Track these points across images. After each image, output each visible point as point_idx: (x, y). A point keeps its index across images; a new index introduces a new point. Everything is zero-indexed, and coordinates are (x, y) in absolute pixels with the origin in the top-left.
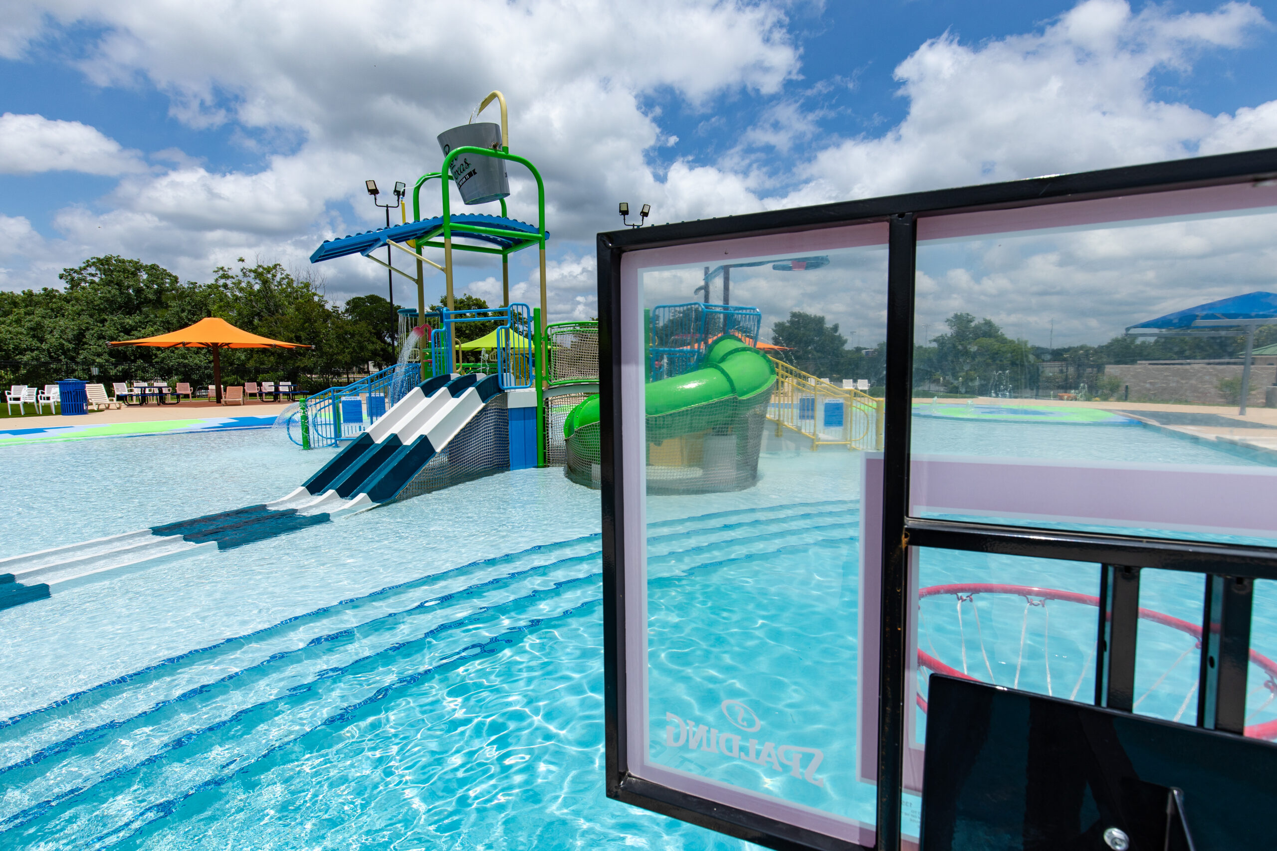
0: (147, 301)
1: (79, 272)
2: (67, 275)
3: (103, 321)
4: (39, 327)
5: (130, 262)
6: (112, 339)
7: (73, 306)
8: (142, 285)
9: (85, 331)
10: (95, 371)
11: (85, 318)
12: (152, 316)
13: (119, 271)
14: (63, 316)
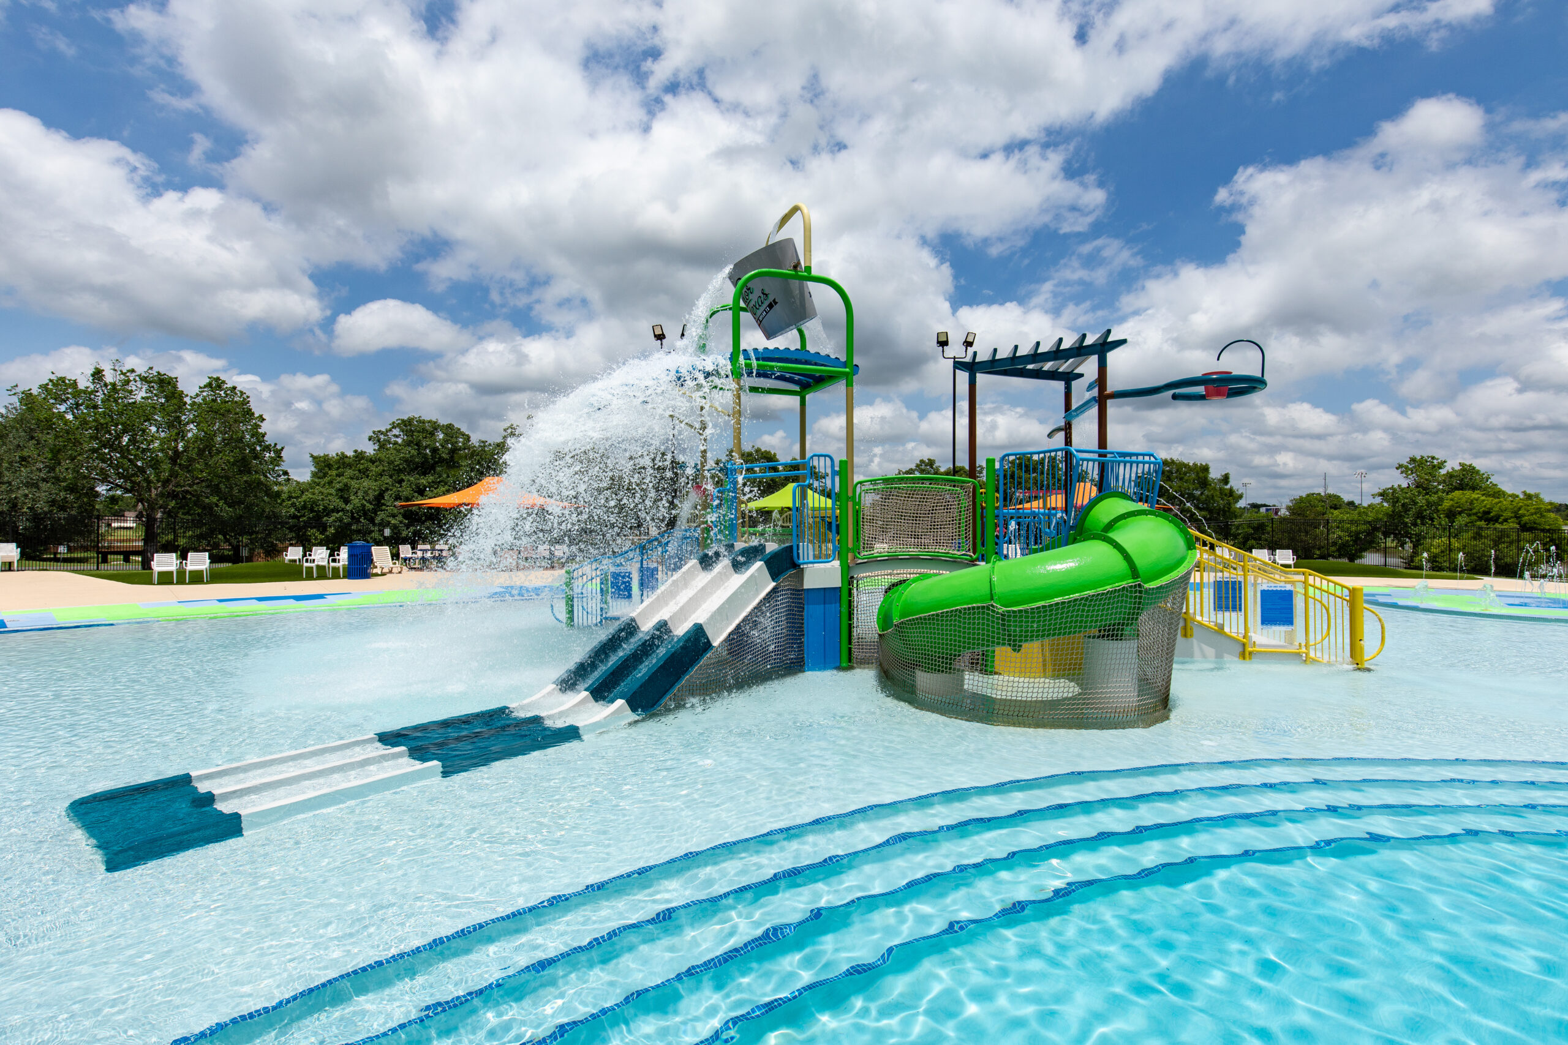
0: (442, 460)
1: (385, 434)
2: (375, 438)
3: (401, 481)
4: (346, 488)
5: (429, 422)
6: (408, 499)
7: (377, 467)
8: (438, 444)
9: (384, 492)
10: (387, 532)
11: (386, 479)
12: (445, 476)
13: (419, 432)
14: (368, 476)
